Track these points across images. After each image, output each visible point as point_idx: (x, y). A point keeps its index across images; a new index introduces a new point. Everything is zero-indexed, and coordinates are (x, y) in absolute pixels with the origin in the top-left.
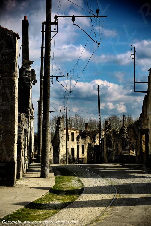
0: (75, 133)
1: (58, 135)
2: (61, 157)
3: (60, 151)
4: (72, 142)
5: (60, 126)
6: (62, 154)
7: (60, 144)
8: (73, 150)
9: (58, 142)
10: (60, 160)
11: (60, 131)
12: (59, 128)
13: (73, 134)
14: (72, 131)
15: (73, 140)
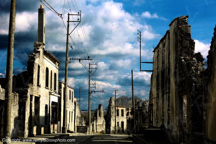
0: (124, 110)
1: (109, 111)
2: (112, 129)
3: (111, 124)
4: (122, 117)
5: (111, 104)
6: (113, 127)
7: (112, 118)
8: (123, 123)
9: (110, 117)
10: (111, 131)
11: (111, 108)
12: (111, 105)
13: (122, 111)
14: (122, 108)
15: (122, 115)
